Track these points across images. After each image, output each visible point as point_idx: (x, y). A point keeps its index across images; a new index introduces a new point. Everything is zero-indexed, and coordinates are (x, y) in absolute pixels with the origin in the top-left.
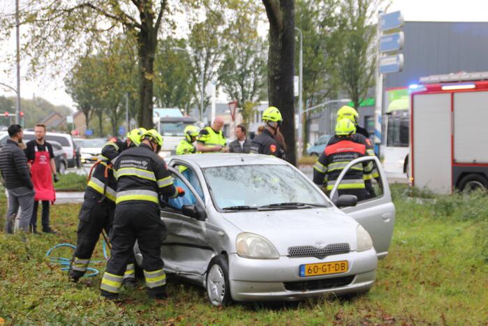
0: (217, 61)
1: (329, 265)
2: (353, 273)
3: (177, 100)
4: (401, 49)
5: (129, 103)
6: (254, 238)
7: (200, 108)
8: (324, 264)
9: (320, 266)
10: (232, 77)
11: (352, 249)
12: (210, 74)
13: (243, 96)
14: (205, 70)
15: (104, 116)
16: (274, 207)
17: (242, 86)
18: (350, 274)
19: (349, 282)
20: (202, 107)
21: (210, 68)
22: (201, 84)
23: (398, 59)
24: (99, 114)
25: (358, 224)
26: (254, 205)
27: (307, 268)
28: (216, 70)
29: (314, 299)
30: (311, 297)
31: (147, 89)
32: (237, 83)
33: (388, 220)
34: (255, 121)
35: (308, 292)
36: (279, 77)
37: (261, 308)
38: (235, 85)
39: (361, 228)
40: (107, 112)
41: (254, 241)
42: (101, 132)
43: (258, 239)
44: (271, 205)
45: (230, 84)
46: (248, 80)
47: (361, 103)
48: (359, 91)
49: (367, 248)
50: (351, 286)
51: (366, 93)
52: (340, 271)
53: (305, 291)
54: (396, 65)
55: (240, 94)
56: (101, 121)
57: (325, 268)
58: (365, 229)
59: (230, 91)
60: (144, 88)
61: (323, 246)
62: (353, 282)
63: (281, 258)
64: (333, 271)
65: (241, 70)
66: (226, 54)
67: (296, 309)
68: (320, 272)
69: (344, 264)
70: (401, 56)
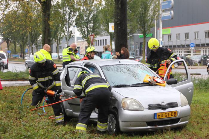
0: (75, 16)
1: (168, 113)
2: (180, 117)
3: (55, 35)
4: (172, 8)
5: (30, 37)
6: (131, 100)
7: (67, 39)
8: (166, 113)
9: (164, 114)
10: (82, 23)
11: (179, 105)
12: (71, 22)
13: (88, 33)
14: (69, 20)
15: (17, 43)
16: (137, 85)
17: (87, 28)
18: (178, 118)
19: (178, 122)
20: (68, 39)
21: (71, 19)
22: (67, 27)
23: (171, 13)
24: (15, 43)
25: (180, 93)
26: (128, 84)
27: (157, 115)
28: (74, 20)
29: (161, 130)
30: (159, 129)
31: (47, 29)
32: (84, 26)
33: (190, 91)
34: (95, 45)
35: (158, 127)
36: (120, 22)
37: (135, 135)
38: (84, 28)
39: (182, 95)
40: (18, 42)
41: (131, 102)
42: (16, 52)
43: (132, 101)
44: (136, 84)
45: (81, 27)
46: (90, 25)
47: (147, 35)
48: (146, 29)
49: (185, 105)
50: (179, 123)
51: (149, 31)
52: (173, 116)
53: (157, 126)
54: (170, 16)
55: (86, 32)
56: (15, 46)
57: (166, 114)
58: (184, 95)
59: (81, 30)
60: (46, 28)
61: (165, 104)
62: (180, 121)
63: (145, 110)
64: (170, 116)
65: (86, 20)
66: (79, 12)
67: (153, 135)
68: (164, 117)
69: (175, 113)
70: (172, 12)
